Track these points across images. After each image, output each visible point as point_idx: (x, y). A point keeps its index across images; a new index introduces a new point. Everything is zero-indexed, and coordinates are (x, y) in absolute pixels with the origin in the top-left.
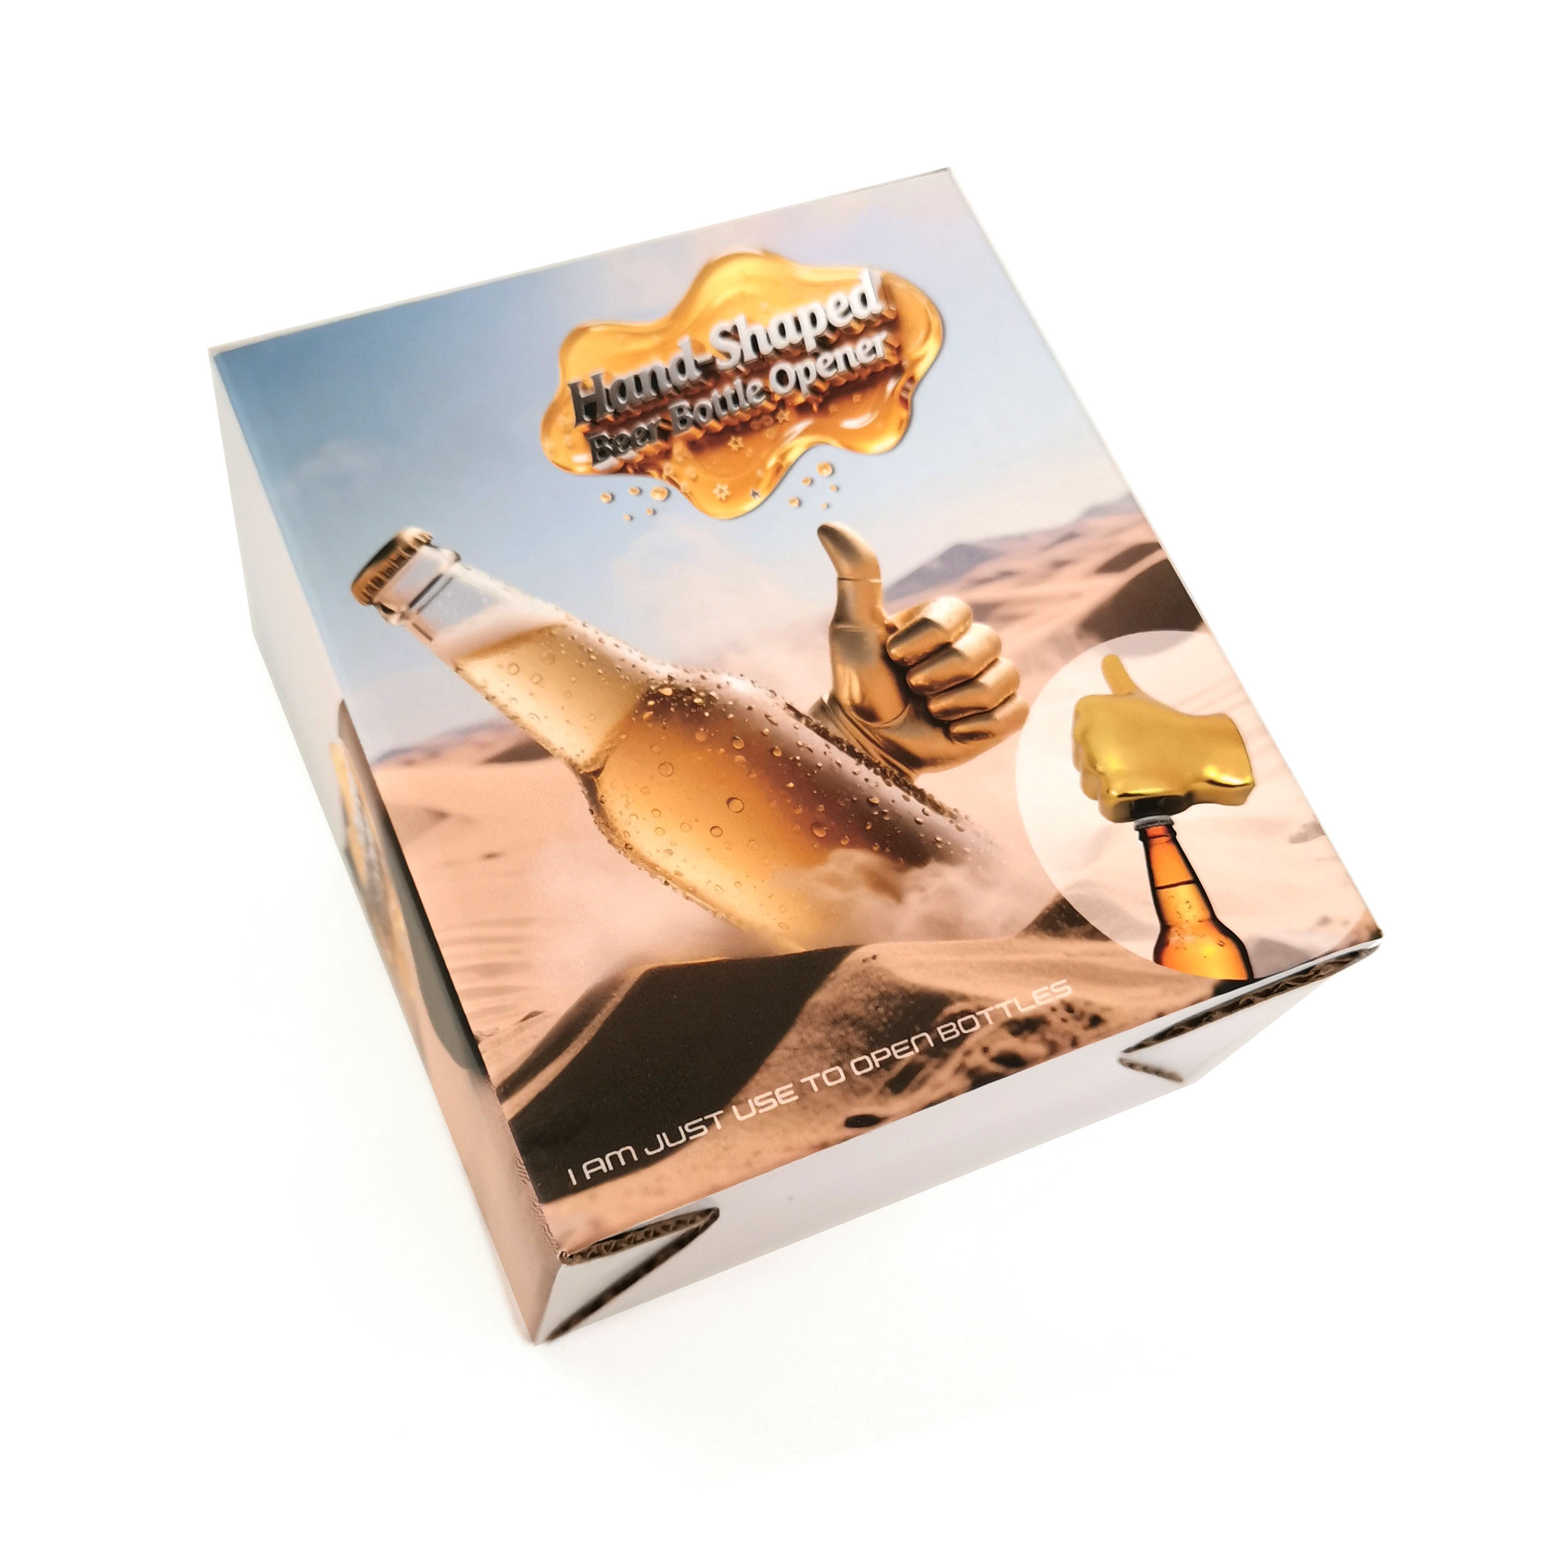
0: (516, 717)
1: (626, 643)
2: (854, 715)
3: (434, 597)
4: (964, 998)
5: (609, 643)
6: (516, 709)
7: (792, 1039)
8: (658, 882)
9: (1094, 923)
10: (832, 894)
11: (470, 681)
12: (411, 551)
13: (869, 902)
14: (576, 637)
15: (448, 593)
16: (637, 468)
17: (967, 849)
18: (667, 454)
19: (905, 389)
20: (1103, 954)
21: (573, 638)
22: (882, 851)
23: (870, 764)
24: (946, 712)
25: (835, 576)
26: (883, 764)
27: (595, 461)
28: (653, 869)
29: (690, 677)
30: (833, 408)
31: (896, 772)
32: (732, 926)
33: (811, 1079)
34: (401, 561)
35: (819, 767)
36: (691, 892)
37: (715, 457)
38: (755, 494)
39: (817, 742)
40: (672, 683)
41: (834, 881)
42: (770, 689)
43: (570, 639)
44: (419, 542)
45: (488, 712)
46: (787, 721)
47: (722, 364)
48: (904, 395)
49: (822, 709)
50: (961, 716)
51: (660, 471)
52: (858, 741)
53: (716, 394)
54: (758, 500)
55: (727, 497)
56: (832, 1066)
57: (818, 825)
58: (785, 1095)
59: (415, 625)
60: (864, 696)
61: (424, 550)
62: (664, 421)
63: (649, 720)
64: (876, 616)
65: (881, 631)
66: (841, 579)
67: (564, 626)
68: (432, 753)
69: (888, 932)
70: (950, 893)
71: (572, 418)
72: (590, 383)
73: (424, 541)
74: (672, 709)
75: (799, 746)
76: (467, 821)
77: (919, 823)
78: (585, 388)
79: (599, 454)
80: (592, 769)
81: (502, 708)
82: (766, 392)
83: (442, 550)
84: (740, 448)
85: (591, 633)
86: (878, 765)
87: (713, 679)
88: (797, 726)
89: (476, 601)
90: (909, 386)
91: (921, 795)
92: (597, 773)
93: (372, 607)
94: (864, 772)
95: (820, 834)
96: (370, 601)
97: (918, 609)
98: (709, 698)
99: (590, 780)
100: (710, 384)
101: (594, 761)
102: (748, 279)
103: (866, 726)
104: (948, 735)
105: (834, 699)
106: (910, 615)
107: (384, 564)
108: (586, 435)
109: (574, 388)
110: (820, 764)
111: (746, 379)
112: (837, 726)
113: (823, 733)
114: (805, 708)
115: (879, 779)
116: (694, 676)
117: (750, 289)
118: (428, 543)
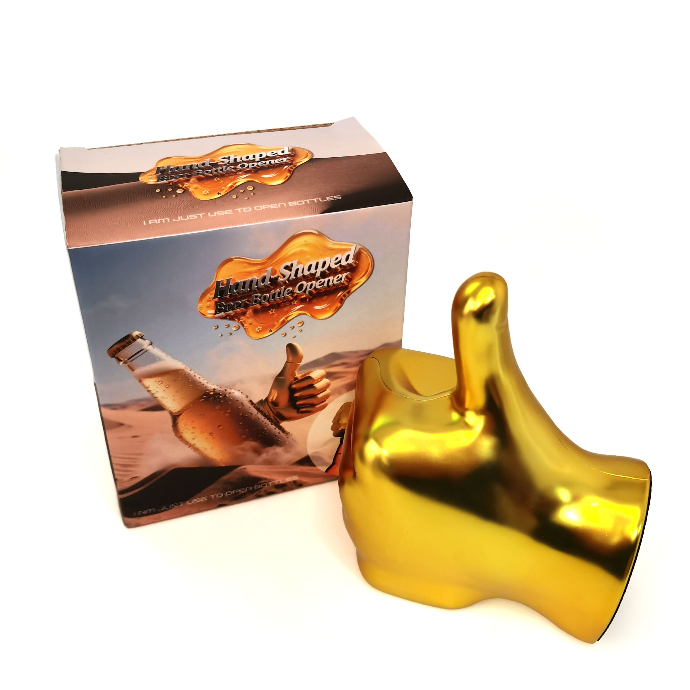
0: (156, 397)
1: (203, 377)
2: (271, 405)
3: (138, 357)
4: (265, 479)
5: (197, 376)
6: (157, 395)
7: (212, 487)
8: (187, 447)
9: (314, 462)
10: (240, 452)
11: (143, 385)
12: (134, 340)
13: (250, 455)
14: (186, 374)
15: (144, 356)
16: (231, 317)
17: (287, 443)
18: (244, 314)
19: (344, 296)
20: (312, 470)
21: (185, 374)
22: (260, 443)
23: (269, 419)
24: (301, 405)
25: (286, 360)
26: (273, 418)
27: (216, 313)
28: (187, 443)
29: (221, 389)
30: (314, 301)
31: (276, 421)
32: (205, 458)
33: (213, 495)
34: (129, 343)
35: (252, 419)
36: (196, 449)
37: (262, 316)
38: (271, 331)
39: (254, 411)
40: (214, 391)
41: (243, 449)
42: (246, 395)
43: (184, 374)
44: (138, 337)
45: (147, 395)
46: (247, 404)
47: (281, 279)
48: (343, 298)
49: (261, 402)
50: (305, 406)
51: (239, 320)
52: (268, 412)
53: (273, 291)
54: (271, 333)
55: (260, 331)
56: (220, 493)
57: (244, 434)
58: (203, 499)
59: (128, 366)
60: (277, 398)
61: (139, 340)
62: (248, 301)
63: (202, 402)
64: (293, 374)
65: (292, 379)
66: (287, 362)
67: (183, 370)
68: (123, 406)
69: (252, 463)
70: (276, 454)
71: (213, 296)
72: (225, 282)
73: (140, 336)
74: (211, 399)
75: (248, 412)
76: (130, 427)
77: (275, 435)
78: (223, 284)
79: (218, 311)
80: (178, 414)
81: (152, 394)
82: (292, 293)
83: (146, 340)
84: (273, 313)
85: (192, 373)
86: (271, 419)
87: (229, 390)
88: (251, 407)
89: (154, 359)
90: (347, 294)
91: (281, 428)
92: (179, 415)
93: (114, 359)
94: (266, 421)
95: (243, 437)
96: (113, 356)
97: (309, 373)
98: (225, 396)
99: (175, 417)
100: (272, 287)
101: (179, 412)
102: (307, 245)
103: (273, 408)
104: (298, 412)
105: (267, 399)
106: (305, 375)
107: (123, 344)
108: (216, 302)
109: (218, 283)
110: (253, 418)
111: (287, 286)
112: (264, 408)
113: (258, 409)
114: (255, 401)
115: (270, 423)
116: (223, 389)
117: (305, 249)
118: (141, 338)
